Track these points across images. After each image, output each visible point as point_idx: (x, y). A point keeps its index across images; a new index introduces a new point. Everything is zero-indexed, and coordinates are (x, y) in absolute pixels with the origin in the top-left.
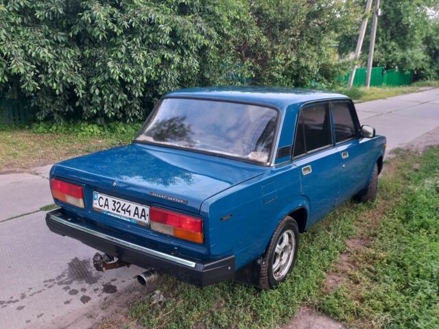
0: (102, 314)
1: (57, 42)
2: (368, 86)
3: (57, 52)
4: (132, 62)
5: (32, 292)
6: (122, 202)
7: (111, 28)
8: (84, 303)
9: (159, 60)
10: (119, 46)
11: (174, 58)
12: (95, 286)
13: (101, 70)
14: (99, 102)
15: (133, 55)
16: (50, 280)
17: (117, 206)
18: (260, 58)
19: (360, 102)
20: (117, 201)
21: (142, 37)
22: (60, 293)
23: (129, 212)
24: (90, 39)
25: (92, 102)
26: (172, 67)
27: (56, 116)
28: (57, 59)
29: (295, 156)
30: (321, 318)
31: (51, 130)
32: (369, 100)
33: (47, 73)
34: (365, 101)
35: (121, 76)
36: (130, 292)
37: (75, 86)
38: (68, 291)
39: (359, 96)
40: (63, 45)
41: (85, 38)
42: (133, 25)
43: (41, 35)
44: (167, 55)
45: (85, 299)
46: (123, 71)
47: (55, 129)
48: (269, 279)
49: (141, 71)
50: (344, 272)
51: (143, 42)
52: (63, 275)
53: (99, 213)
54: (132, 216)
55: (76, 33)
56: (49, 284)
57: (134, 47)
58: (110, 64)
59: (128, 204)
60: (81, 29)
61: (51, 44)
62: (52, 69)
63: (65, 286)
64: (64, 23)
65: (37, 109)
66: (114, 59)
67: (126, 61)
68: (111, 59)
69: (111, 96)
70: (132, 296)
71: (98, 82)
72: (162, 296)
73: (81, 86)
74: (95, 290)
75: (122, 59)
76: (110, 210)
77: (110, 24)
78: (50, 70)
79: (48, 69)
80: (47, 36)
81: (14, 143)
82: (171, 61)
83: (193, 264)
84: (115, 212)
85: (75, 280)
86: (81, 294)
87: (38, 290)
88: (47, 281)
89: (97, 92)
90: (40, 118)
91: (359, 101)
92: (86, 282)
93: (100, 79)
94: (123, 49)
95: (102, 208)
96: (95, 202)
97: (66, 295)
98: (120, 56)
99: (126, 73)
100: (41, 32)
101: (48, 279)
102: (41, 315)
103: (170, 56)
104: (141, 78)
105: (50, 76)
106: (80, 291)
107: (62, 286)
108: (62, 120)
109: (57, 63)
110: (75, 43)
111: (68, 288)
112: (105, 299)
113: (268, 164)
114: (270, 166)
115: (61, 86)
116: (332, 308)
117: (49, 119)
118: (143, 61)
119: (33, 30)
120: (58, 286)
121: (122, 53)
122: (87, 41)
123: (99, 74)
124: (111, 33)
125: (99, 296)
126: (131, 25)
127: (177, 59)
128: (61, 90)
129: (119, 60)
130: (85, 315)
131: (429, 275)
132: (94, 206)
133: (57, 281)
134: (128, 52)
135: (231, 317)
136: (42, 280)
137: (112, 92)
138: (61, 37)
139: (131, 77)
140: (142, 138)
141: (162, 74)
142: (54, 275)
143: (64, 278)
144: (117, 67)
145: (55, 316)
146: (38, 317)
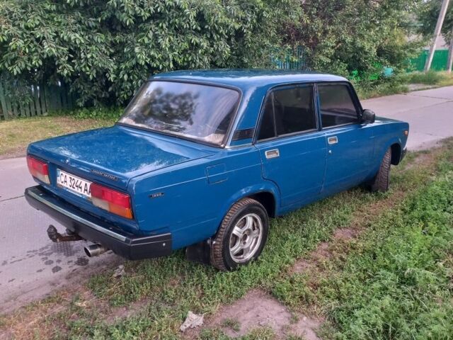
0: (64, 282)
1: (90, 28)
2: (450, 70)
3: (89, 38)
4: (158, 47)
5: (14, 260)
6: (76, 179)
7: (138, 12)
8: (54, 272)
9: (186, 45)
10: (146, 31)
11: (201, 42)
12: (70, 258)
13: (129, 56)
14: (128, 88)
15: (160, 40)
16: (34, 251)
17: (73, 182)
18: (311, 41)
19: (435, 88)
20: (73, 178)
21: (169, 22)
22: (38, 261)
23: (81, 188)
24: (122, 25)
25: (122, 87)
26: (200, 51)
27: (95, 102)
28: (90, 45)
29: (259, 139)
30: (269, 300)
31: (91, 115)
32: (447, 86)
33: (80, 58)
34: (442, 86)
35: (148, 61)
36: (99, 265)
37: (107, 71)
38: (45, 261)
39: (435, 81)
40: (95, 31)
41: (117, 25)
42: (159, 10)
43: (73, 21)
44: (195, 40)
45: (56, 269)
46: (149, 56)
47: (95, 114)
48: (224, 260)
49: (167, 56)
50: (316, 260)
51: (169, 26)
52: (46, 247)
53: (61, 189)
54: (82, 193)
55: (104, 18)
56: (31, 254)
57: (161, 33)
58: (137, 50)
59: (80, 180)
60: (109, 15)
61: (83, 30)
62: (85, 54)
63: (44, 256)
64: (95, 9)
65: (77, 95)
66: (141, 45)
67: (153, 47)
68: (138, 44)
69: (139, 82)
70: (99, 269)
71: (126, 67)
72: (123, 271)
73: (112, 70)
74: (69, 262)
75: (149, 44)
76: (69, 187)
77: (137, 8)
78: (82, 55)
79: (80, 54)
80: (80, 22)
81: (51, 128)
82: (198, 46)
83: (123, 238)
84: (71, 188)
85: (55, 252)
86: (55, 265)
87: (19, 259)
88: (30, 251)
89: (126, 77)
90: (81, 104)
91: (434, 86)
92: (65, 255)
93: (128, 64)
94: (151, 35)
95: (63, 184)
96: (58, 178)
97: (42, 264)
98: (146, 41)
99: (153, 58)
100: (74, 18)
101: (32, 250)
102: (13, 280)
103: (198, 41)
104: (167, 63)
105: (82, 61)
106: (55, 261)
107: (42, 257)
108: (101, 105)
109: (88, 48)
110: (108, 29)
111: (47, 258)
112: (74, 270)
113: (222, 146)
114: (224, 148)
115: (95, 71)
116: (281, 292)
117: (89, 105)
118: (169, 45)
119: (66, 17)
120: (38, 256)
121: (149, 39)
122: (119, 28)
123: (128, 59)
124: (138, 19)
125: (70, 267)
126: (156, 10)
127: (205, 44)
128: (95, 76)
129: (147, 46)
130: (49, 282)
131: (393, 266)
132: (58, 182)
133: (39, 252)
134: (156, 37)
135: (179, 294)
136: (28, 250)
137: (141, 78)
138: (92, 22)
139: (158, 63)
140: (124, 120)
141: (190, 59)
142: (38, 247)
143: (46, 250)
144: (144, 53)
145: (25, 282)
146: (9, 281)
